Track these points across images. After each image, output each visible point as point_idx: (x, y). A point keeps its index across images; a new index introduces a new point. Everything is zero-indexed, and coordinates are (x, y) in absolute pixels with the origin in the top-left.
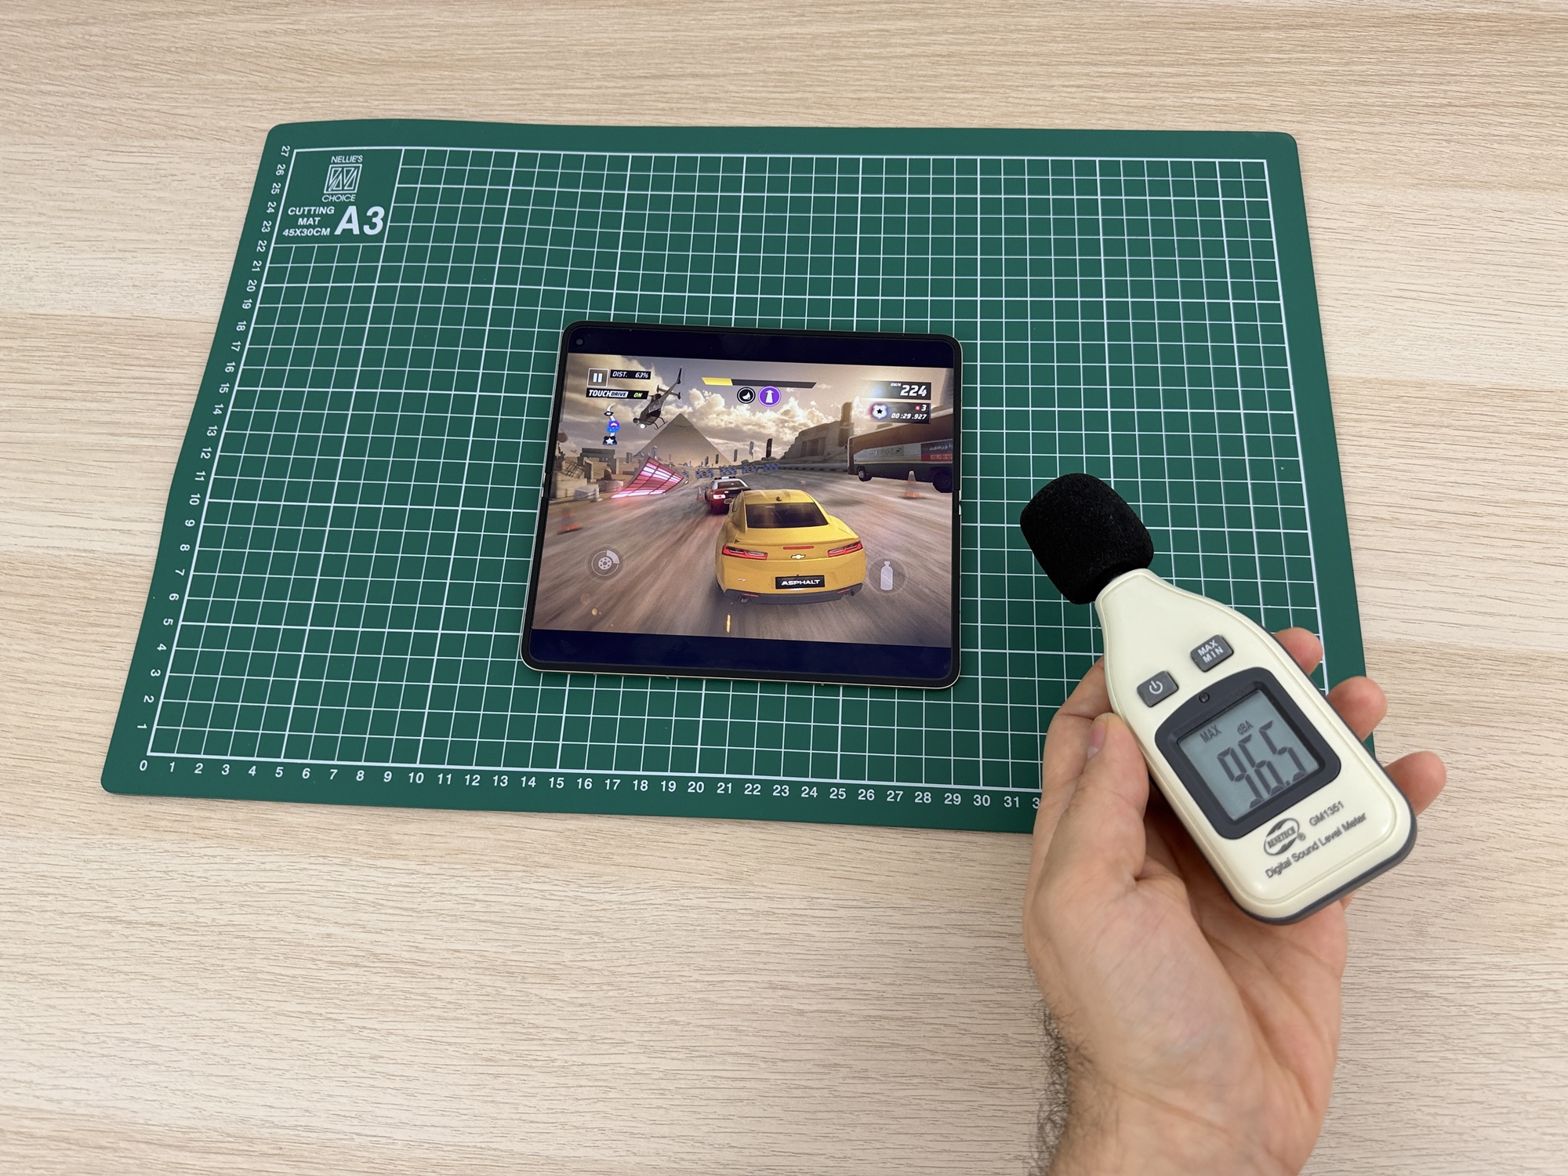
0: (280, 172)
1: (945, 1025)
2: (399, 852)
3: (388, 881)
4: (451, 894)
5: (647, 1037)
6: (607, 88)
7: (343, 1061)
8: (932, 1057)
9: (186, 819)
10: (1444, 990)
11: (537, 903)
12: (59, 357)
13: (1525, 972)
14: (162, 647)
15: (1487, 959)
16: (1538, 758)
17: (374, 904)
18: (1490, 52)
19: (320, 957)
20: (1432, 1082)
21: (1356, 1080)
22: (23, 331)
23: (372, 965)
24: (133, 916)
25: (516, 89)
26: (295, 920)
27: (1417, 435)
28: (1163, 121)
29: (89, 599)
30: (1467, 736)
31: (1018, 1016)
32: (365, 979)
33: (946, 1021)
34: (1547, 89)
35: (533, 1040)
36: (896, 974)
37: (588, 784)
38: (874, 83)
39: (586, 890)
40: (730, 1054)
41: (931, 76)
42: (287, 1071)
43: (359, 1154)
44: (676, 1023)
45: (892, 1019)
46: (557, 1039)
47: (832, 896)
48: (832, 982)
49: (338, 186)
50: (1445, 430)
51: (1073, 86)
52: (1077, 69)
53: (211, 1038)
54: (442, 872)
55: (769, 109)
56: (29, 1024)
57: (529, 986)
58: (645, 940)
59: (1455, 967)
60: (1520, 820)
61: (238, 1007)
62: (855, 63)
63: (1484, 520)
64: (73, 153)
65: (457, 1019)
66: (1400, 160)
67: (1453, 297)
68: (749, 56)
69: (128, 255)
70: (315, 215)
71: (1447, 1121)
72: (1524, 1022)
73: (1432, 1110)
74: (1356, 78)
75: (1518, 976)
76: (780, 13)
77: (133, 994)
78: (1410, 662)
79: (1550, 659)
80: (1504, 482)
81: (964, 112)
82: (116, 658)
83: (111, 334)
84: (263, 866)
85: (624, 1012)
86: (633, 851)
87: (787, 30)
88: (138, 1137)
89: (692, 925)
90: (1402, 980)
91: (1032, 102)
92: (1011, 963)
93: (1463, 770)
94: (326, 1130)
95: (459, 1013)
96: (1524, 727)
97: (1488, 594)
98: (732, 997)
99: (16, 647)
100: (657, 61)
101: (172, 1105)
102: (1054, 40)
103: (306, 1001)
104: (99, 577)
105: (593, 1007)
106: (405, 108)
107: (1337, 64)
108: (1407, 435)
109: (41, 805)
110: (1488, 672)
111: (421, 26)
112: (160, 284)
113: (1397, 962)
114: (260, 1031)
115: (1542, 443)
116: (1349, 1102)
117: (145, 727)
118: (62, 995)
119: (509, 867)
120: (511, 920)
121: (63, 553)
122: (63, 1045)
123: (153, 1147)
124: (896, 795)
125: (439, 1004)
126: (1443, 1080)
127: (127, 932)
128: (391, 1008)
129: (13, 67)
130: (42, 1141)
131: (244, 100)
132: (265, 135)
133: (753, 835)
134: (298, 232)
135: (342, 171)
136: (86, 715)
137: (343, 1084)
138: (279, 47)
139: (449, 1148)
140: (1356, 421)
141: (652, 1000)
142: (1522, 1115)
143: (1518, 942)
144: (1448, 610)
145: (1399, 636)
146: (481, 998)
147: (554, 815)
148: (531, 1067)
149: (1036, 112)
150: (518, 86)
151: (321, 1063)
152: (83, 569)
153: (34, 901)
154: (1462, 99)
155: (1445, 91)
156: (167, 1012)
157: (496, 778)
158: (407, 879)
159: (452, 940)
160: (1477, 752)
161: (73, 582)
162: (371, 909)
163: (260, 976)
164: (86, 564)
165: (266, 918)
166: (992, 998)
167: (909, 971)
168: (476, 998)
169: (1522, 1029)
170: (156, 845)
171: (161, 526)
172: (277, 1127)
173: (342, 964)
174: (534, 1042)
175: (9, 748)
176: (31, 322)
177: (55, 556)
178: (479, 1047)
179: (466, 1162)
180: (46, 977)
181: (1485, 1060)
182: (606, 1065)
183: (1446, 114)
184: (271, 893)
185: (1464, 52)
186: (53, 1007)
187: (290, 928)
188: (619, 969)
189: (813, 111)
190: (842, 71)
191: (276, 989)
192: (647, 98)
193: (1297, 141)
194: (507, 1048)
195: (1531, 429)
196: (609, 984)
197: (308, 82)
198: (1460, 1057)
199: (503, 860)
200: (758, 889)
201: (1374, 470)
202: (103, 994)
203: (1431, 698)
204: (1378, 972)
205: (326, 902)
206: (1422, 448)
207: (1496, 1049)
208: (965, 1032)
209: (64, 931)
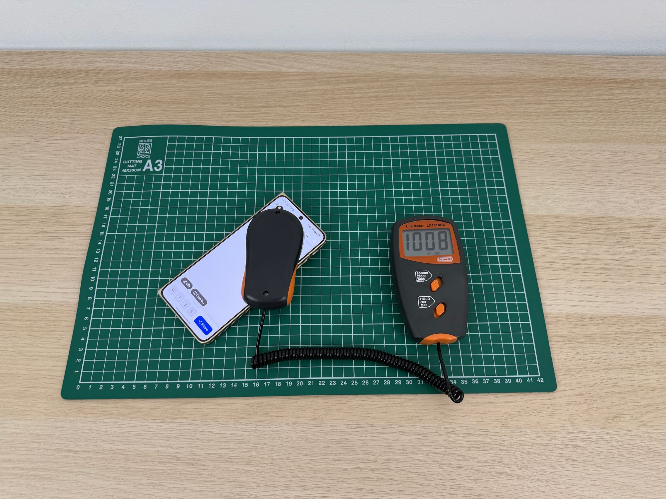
0: (119, 147)
1: (401, 470)
2: (184, 416)
3: (180, 428)
4: (206, 432)
5: (287, 483)
6: (247, 111)
8: (397, 483)
9: (97, 408)
10: (583, 444)
11: (240, 433)
12: (32, 223)
13: (611, 435)
14: (83, 339)
15: (597, 431)
16: (609, 354)
17: (176, 437)
18: (573, 91)
19: (155, 460)
20: (581, 479)
21: (554, 480)
22: (16, 213)
23: (175, 462)
24: (77, 449)
25: (211, 112)
26: (144, 446)
27: (558, 236)
28: (457, 120)
29: (50, 321)
30: (584, 347)
31: (428, 465)
32: (174, 468)
33: (401, 469)
34: (594, 105)
35: (242, 487)
36: (381, 452)
37: (258, 385)
38: (349, 108)
39: (259, 427)
40: (320, 487)
41: (370, 105)
44: (298, 477)
45: (381, 469)
46: (252, 486)
47: (355, 423)
48: (357, 457)
49: (143, 152)
50: (568, 233)
51: (423, 107)
52: (424, 101)
53: (113, 496)
54: (202, 423)
55: (310, 119)
57: (239, 466)
58: (283, 445)
60: (604, 378)
61: (123, 483)
62: (341, 100)
63: (583, 266)
64: (32, 140)
65: (212, 481)
66: (543, 133)
67: (567, 183)
68: (301, 98)
69: (58, 181)
70: (134, 164)
71: (587, 493)
72: (612, 454)
73: (582, 489)
74: (526, 102)
75: (609, 436)
76: (311, 81)
77: (79, 480)
78: (561, 321)
79: (611, 317)
80: (590, 252)
81: (383, 119)
82: (63, 344)
83: (53, 213)
84: (129, 425)
85: (277, 474)
86: (277, 410)
87: (314, 88)
89: (301, 438)
90: (568, 441)
91: (408, 114)
92: (424, 444)
93: (583, 360)
96: (603, 343)
97: (587, 293)
98: (319, 465)
99: (21, 342)
100: (266, 101)
102: (415, 90)
103: (150, 478)
104: (54, 312)
105: (265, 472)
106: (167, 120)
107: (518, 97)
108: (554, 236)
109: (36, 406)
110: (589, 323)
111: (171, 87)
112: (72, 192)
113: (565, 434)
114: (132, 492)
115: (602, 237)
116: (552, 488)
117: (78, 372)
118: (50, 483)
119: (228, 420)
120: (231, 440)
121: (39, 303)
124: (377, 382)
125: (204, 476)
126: (585, 478)
127: (75, 455)
128: (185, 479)
129: (5, 106)
131: (102, 118)
132: (112, 132)
133: (323, 401)
134: (128, 170)
135: (144, 146)
136: (52, 368)
138: (115, 96)
140: (535, 231)
141: (288, 468)
142: (614, 489)
143: (608, 424)
144: (573, 300)
145: (557, 311)
146: (221, 472)
147: (244, 398)
149: (410, 118)
150: (212, 111)
152: (47, 308)
153: (35, 445)
154: (563, 109)
155: (558, 106)
156: (93, 487)
157: (221, 384)
158: (188, 427)
159: (208, 449)
160: (588, 353)
161: (44, 314)
162: (174, 440)
163: (130, 469)
164: (49, 307)
165: (132, 446)
166: (418, 458)
167: (386, 450)
168: (219, 472)
169: (612, 456)
170: (85, 419)
171: (80, 289)
173: (164, 462)
174: (243, 488)
175: (21, 383)
176: (19, 209)
177: (36, 304)
178: (221, 492)
180: (42, 476)
181: (599, 469)
182: (272, 495)
183: (559, 115)
184: (133, 436)
185: (564, 92)
186: (46, 488)
187: (142, 449)
188: (274, 457)
189: (327, 120)
190: (336, 104)
191: (138, 474)
192: (263, 115)
193: (507, 127)
194: (232, 491)
195: (597, 231)
196: (271, 463)
197: (128, 110)
198: (590, 469)
199: (226, 417)
200: (326, 423)
201: (543, 249)
202: (66, 482)
203: (569, 334)
204: (559, 438)
205: (156, 438)
206: (560, 240)
207: (603, 465)
208: (409, 472)
209: (48, 457)
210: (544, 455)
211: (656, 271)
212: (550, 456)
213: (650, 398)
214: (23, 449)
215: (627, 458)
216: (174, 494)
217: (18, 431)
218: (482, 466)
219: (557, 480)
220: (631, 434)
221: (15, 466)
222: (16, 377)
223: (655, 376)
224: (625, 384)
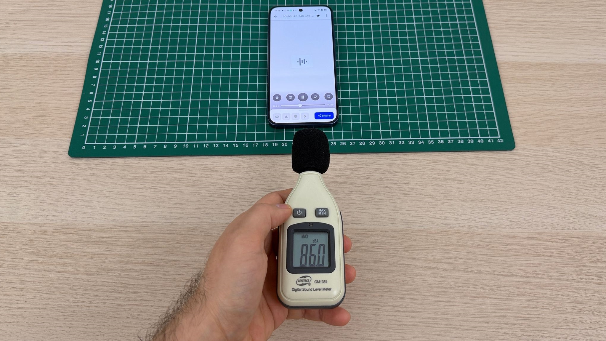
1: (362, 176)
7: (158, 201)
13: (546, 151)
15: (533, 148)
19: (148, 170)
20: (520, 184)
21: (496, 185)
23: (166, 171)
29: (57, 67)
31: (385, 172)
32: (165, 176)
42: (138, 205)
43: (165, 228)
45: (344, 176)
53: (110, 197)
56: (43, 198)
59: (524, 151)
61: (120, 187)
71: (525, 195)
72: (547, 165)
73: (520, 192)
75: (544, 152)
77: (81, 185)
80: (529, 16)
88: (85, 229)
94: (153, 222)
95: (199, 183)
96: (539, 83)
97: (526, 46)
99: (32, 82)
101: (97, 218)
103: (144, 184)
105: (245, 178)
109: (44, 130)
114: (128, 194)
118: (55, 187)
121: (47, 53)
122: (56, 203)
123: (91, 232)
126: (523, 183)
127: (77, 167)
130: (50, 233)
136: (58, 102)
137: (159, 207)
139: (198, 224)
142: (548, 191)
143: (542, 143)
148: (225, 197)
151: (150, 202)
152: (55, 58)
153: (43, 160)
156: (93, 190)
160: (526, 91)
161: (51, 62)
163: (126, 177)
164: (56, 56)
167: (349, 162)
169: (546, 167)
172: (135, 222)
173: (157, 172)
175: (31, 113)
177: (45, 54)
179: (204, 227)
180: (48, 182)
181: (535, 177)
186: (52, 191)
191: (132, 181)
198: (527, 176)
202: (70, 186)
207: (539, 173)
208: (368, 178)
209: (53, 168)
210: (487, 166)
211: (587, 30)
212: (493, 166)
213: (580, 124)
214: (32, 162)
215: (560, 169)
216: (165, 195)
217: (28, 149)
218: (432, 174)
219: (498, 185)
220: (563, 151)
221: (24, 175)
222: (27, 109)
223: (585, 108)
224: (558, 113)
